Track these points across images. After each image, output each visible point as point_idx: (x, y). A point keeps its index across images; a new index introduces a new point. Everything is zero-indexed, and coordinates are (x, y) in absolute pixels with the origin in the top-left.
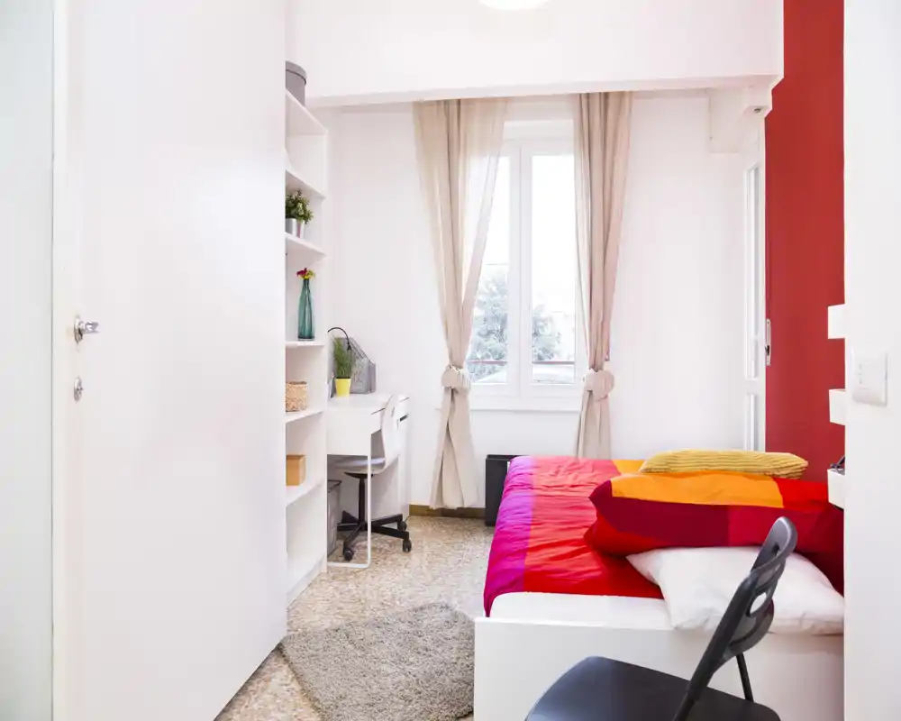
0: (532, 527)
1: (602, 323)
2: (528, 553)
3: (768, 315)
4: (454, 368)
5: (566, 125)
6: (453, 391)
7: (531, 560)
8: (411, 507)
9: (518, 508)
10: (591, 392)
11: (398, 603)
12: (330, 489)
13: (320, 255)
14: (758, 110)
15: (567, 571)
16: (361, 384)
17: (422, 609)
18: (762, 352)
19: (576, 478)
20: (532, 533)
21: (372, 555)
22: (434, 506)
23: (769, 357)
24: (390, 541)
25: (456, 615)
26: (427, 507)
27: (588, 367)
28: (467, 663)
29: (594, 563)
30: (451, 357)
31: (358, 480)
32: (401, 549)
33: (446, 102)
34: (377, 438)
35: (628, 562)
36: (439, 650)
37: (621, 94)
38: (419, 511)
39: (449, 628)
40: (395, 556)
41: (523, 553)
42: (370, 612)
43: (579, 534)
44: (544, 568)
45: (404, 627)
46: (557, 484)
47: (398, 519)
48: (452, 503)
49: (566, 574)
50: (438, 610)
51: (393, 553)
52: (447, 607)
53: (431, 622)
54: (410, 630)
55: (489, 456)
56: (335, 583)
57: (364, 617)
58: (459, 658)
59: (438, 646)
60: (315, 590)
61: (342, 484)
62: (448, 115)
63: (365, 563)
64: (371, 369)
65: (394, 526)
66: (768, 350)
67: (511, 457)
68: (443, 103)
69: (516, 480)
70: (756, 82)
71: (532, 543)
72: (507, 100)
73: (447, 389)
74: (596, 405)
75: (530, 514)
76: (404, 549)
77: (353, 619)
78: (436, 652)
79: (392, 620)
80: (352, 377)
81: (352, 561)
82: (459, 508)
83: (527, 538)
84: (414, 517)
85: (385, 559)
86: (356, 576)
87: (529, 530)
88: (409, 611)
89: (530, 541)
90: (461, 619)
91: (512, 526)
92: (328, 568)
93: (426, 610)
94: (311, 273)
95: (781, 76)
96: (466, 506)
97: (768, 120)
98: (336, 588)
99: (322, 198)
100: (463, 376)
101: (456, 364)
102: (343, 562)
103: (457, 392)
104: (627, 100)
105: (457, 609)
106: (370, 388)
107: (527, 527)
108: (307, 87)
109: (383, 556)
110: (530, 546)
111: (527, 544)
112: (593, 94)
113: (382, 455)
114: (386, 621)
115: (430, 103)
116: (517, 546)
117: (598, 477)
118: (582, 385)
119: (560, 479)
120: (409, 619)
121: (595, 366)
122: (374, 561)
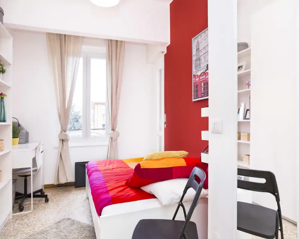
0: (106, 183)
1: (116, 115)
2: (110, 192)
3: (165, 112)
4: (63, 132)
5: (103, 49)
6: (63, 141)
7: (112, 194)
8: (45, 185)
9: (98, 178)
10: (112, 138)
11: (48, 222)
12: (13, 183)
13: (9, 87)
14: (163, 52)
15: (125, 195)
16: (23, 140)
17: (59, 222)
18: (163, 123)
19: (113, 166)
20: (108, 185)
21: (33, 207)
22: (56, 184)
23: (165, 125)
24: (38, 200)
25: (73, 221)
26: (53, 184)
27: (111, 130)
28: (83, 236)
29: (131, 191)
30: (62, 128)
31: (24, 178)
32: (44, 202)
33: (60, 35)
34: (34, 160)
35: (141, 189)
36: (71, 235)
37: (122, 41)
38: (48, 187)
39: (72, 226)
40: (43, 205)
41: (108, 192)
42: (37, 228)
43: (124, 183)
44: (117, 195)
45: (54, 230)
46: (107, 169)
47: (41, 191)
48: (63, 181)
49: (125, 196)
50: (66, 221)
51: (41, 204)
52: (69, 219)
53: (64, 226)
54: (57, 231)
55: (76, 163)
56: (18, 222)
57: (35, 231)
58: (79, 236)
59: (70, 234)
60: (8, 227)
61: (17, 180)
62: (60, 40)
63: (31, 210)
64: (27, 134)
65: (39, 194)
66: (165, 123)
67: (87, 162)
68: (58, 35)
69: (93, 169)
70: (162, 44)
71: (109, 188)
72: (83, 37)
73: (60, 140)
74: (114, 143)
75: (103, 179)
76: (46, 202)
77: (31, 234)
78: (69, 236)
79: (48, 229)
80: (19, 137)
81: (23, 211)
82: (65, 183)
83: (107, 187)
84: (46, 189)
85: (38, 207)
86: (26, 217)
87: (106, 184)
88: (54, 224)
89: (108, 188)
90: (75, 222)
91: (99, 184)
92: (13, 216)
93: (62, 222)
94: (4, 95)
95: (169, 43)
96: (68, 182)
97: (165, 55)
98: (19, 224)
99: (10, 64)
100: (67, 135)
101: (64, 130)
102: (19, 212)
103: (64, 141)
104: (123, 43)
105: (73, 219)
106: (27, 141)
107: (104, 184)
108: (4, 16)
109: (37, 206)
110: (109, 189)
111: (107, 189)
112: (113, 40)
113: (36, 166)
114: (46, 230)
115: (54, 34)
116: (104, 190)
117: (119, 165)
118: (109, 136)
119: (107, 167)
120: (55, 227)
121: (113, 130)
122: (34, 209)
